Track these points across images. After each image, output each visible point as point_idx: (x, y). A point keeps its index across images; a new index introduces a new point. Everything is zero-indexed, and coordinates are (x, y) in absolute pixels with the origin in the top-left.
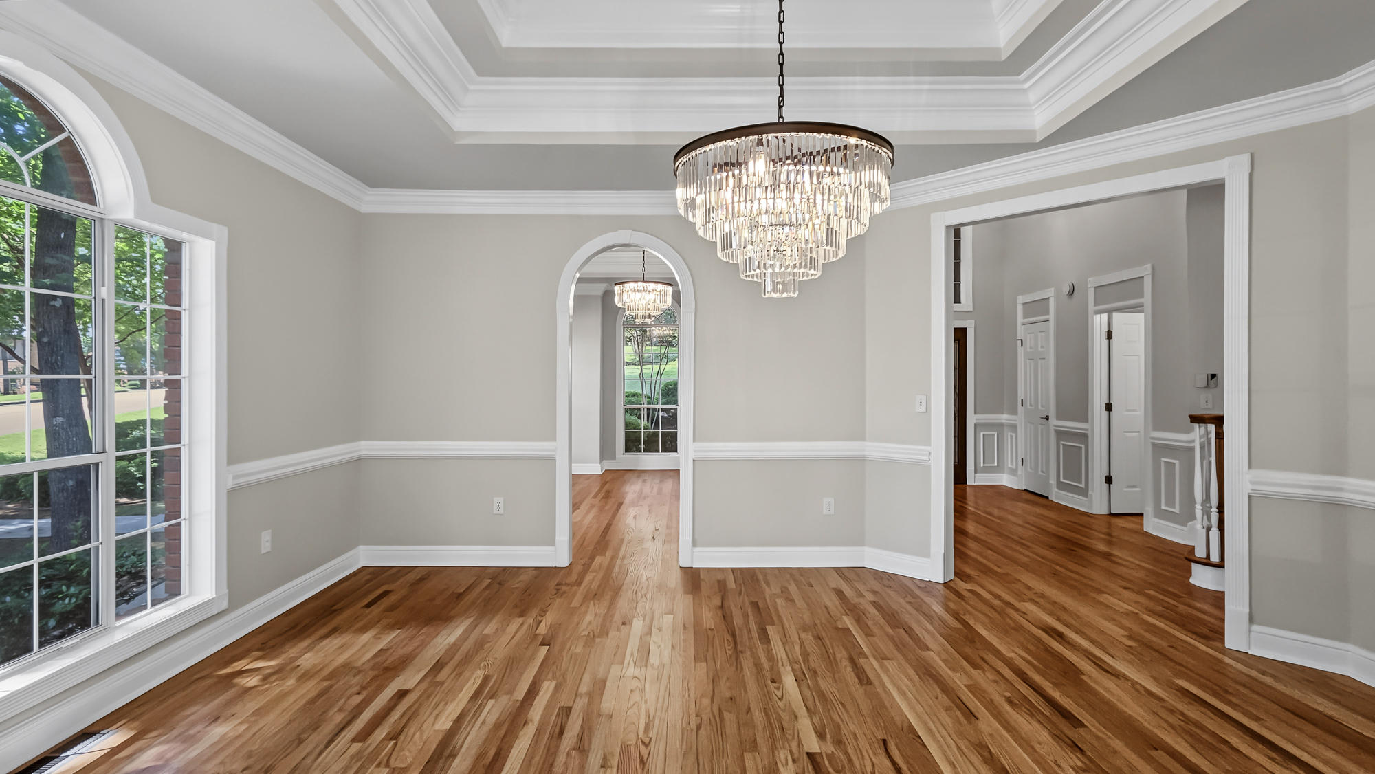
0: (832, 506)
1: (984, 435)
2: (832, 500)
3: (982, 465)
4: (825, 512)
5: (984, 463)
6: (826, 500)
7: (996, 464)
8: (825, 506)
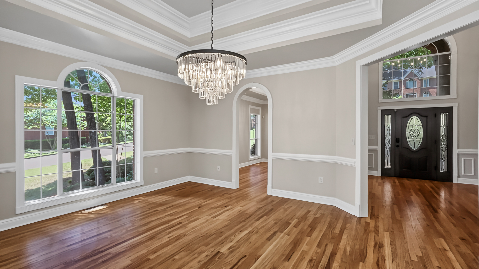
0: (322, 180)
1: (464, 160)
2: (322, 178)
3: (463, 174)
4: (319, 182)
5: (464, 173)
6: (320, 178)
7: (473, 174)
8: (319, 180)
